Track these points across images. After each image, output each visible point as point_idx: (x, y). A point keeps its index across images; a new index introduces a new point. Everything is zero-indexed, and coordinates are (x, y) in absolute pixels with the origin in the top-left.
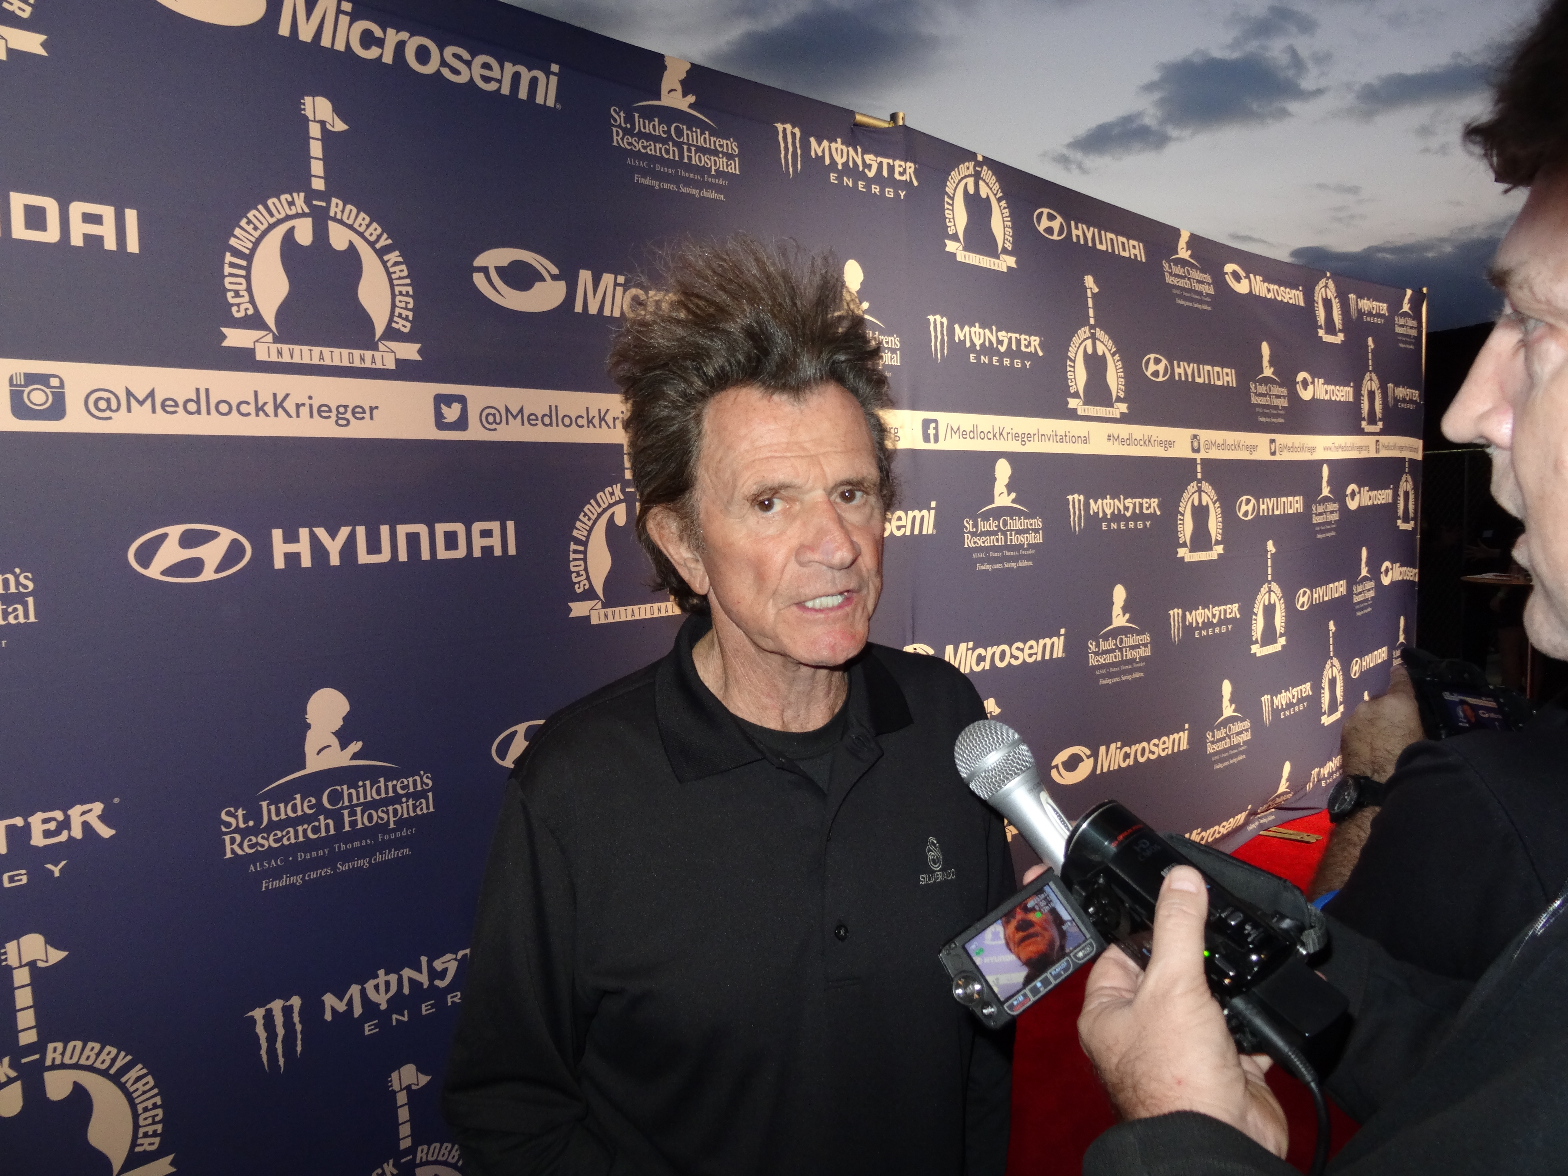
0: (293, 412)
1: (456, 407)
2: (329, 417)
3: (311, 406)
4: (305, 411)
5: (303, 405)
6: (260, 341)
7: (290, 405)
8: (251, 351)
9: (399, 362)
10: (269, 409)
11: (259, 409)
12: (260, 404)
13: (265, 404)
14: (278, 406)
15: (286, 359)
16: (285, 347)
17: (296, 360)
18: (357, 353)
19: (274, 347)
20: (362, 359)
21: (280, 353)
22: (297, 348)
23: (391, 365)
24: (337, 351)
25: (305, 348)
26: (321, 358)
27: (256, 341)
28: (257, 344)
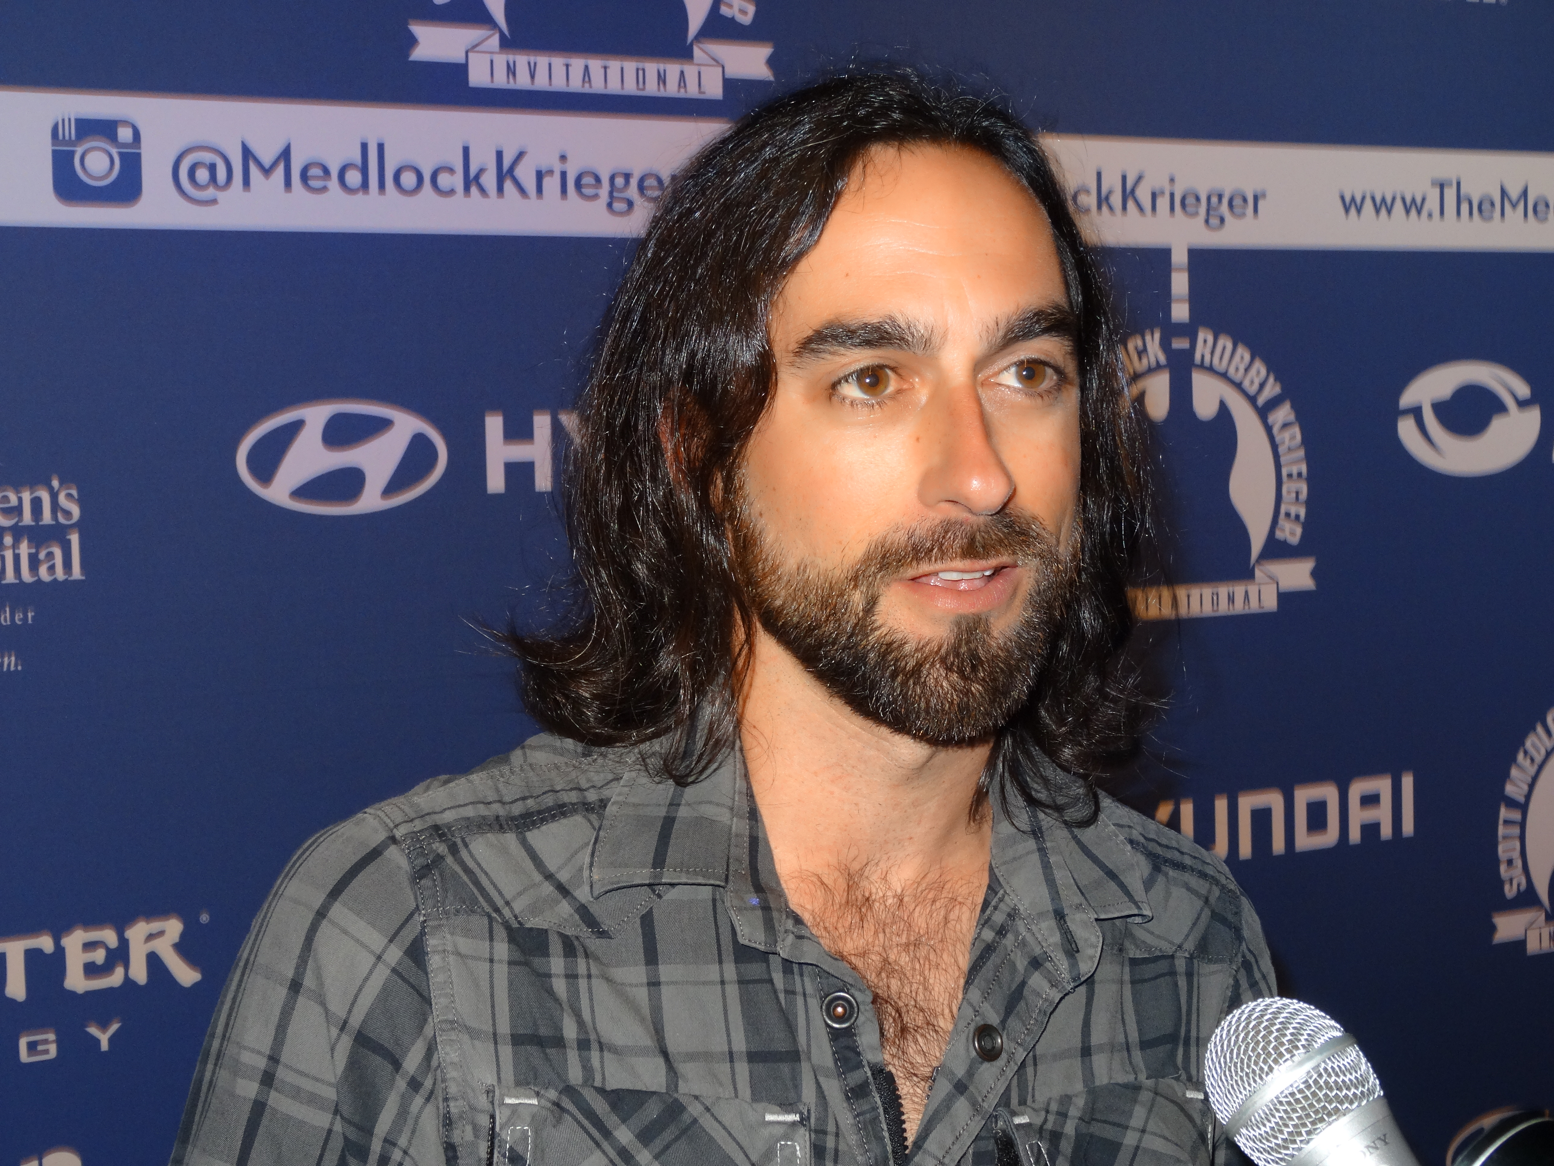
0: (531, 186)
2: (596, 197)
3: (564, 175)
4: (552, 184)
5: (551, 172)
6: (477, 49)
7: (526, 173)
8: (460, 70)
9: (729, 84)
10: (489, 180)
11: (471, 181)
12: (473, 171)
13: (481, 171)
14: (505, 175)
15: (523, 81)
16: (522, 60)
17: (541, 83)
18: (652, 68)
19: (501, 60)
20: (662, 79)
21: (511, 70)
22: (542, 61)
23: (714, 90)
24: (615, 65)
25: (558, 62)
26: (587, 81)
27: (470, 50)
28: (471, 54)
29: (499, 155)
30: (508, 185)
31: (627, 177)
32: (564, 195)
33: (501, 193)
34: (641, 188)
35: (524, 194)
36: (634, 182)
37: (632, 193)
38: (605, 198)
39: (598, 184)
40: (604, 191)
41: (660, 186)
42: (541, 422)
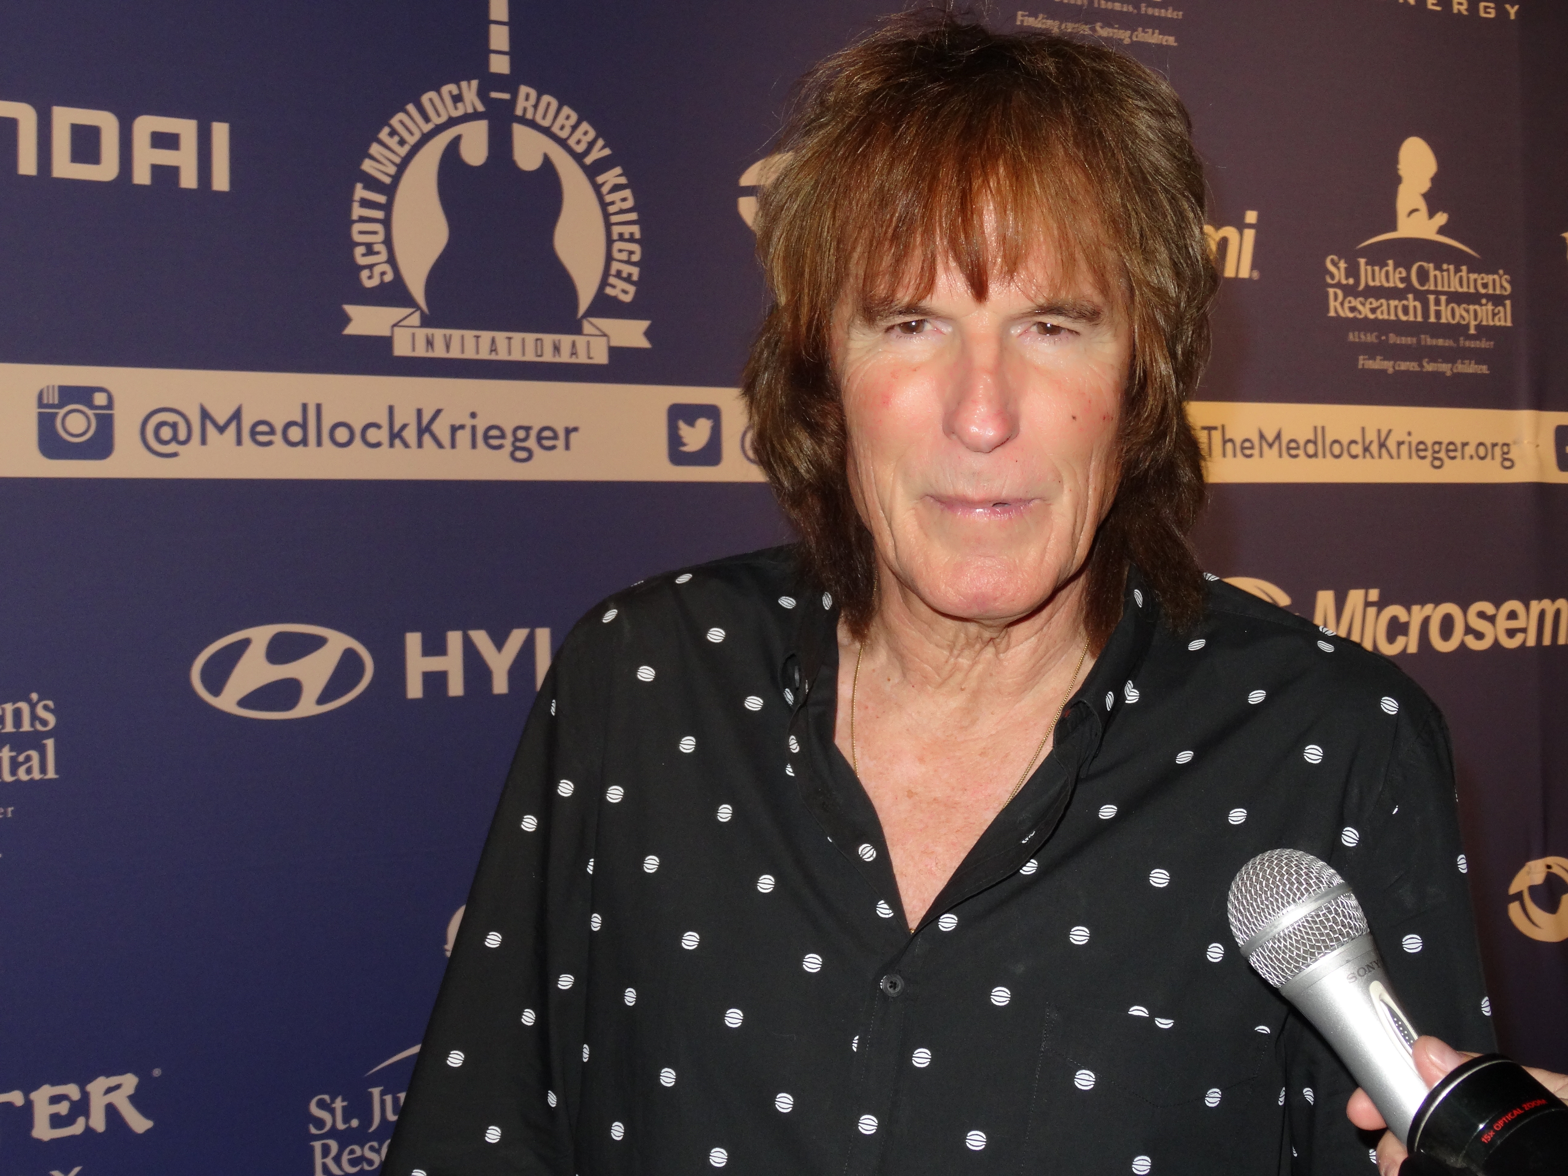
0: (445, 439)
1: (704, 425)
2: (501, 446)
3: (474, 428)
4: (463, 437)
5: (462, 427)
6: (401, 324)
7: (441, 428)
8: (386, 342)
9: (614, 352)
10: (410, 434)
11: (395, 436)
12: (397, 428)
13: (404, 427)
14: (424, 430)
15: (439, 352)
16: (438, 334)
17: (455, 353)
18: (548, 339)
19: (422, 333)
20: (557, 349)
21: (430, 343)
22: (456, 334)
23: (601, 357)
24: (517, 337)
25: (469, 334)
26: (493, 350)
27: (395, 325)
28: (396, 329)
29: (419, 412)
30: (427, 438)
31: (528, 429)
32: (474, 445)
33: (420, 445)
34: (540, 439)
35: (440, 445)
36: (533, 434)
37: (532, 443)
38: (508, 448)
39: (503, 436)
40: (508, 442)
41: (555, 437)
42: (454, 639)
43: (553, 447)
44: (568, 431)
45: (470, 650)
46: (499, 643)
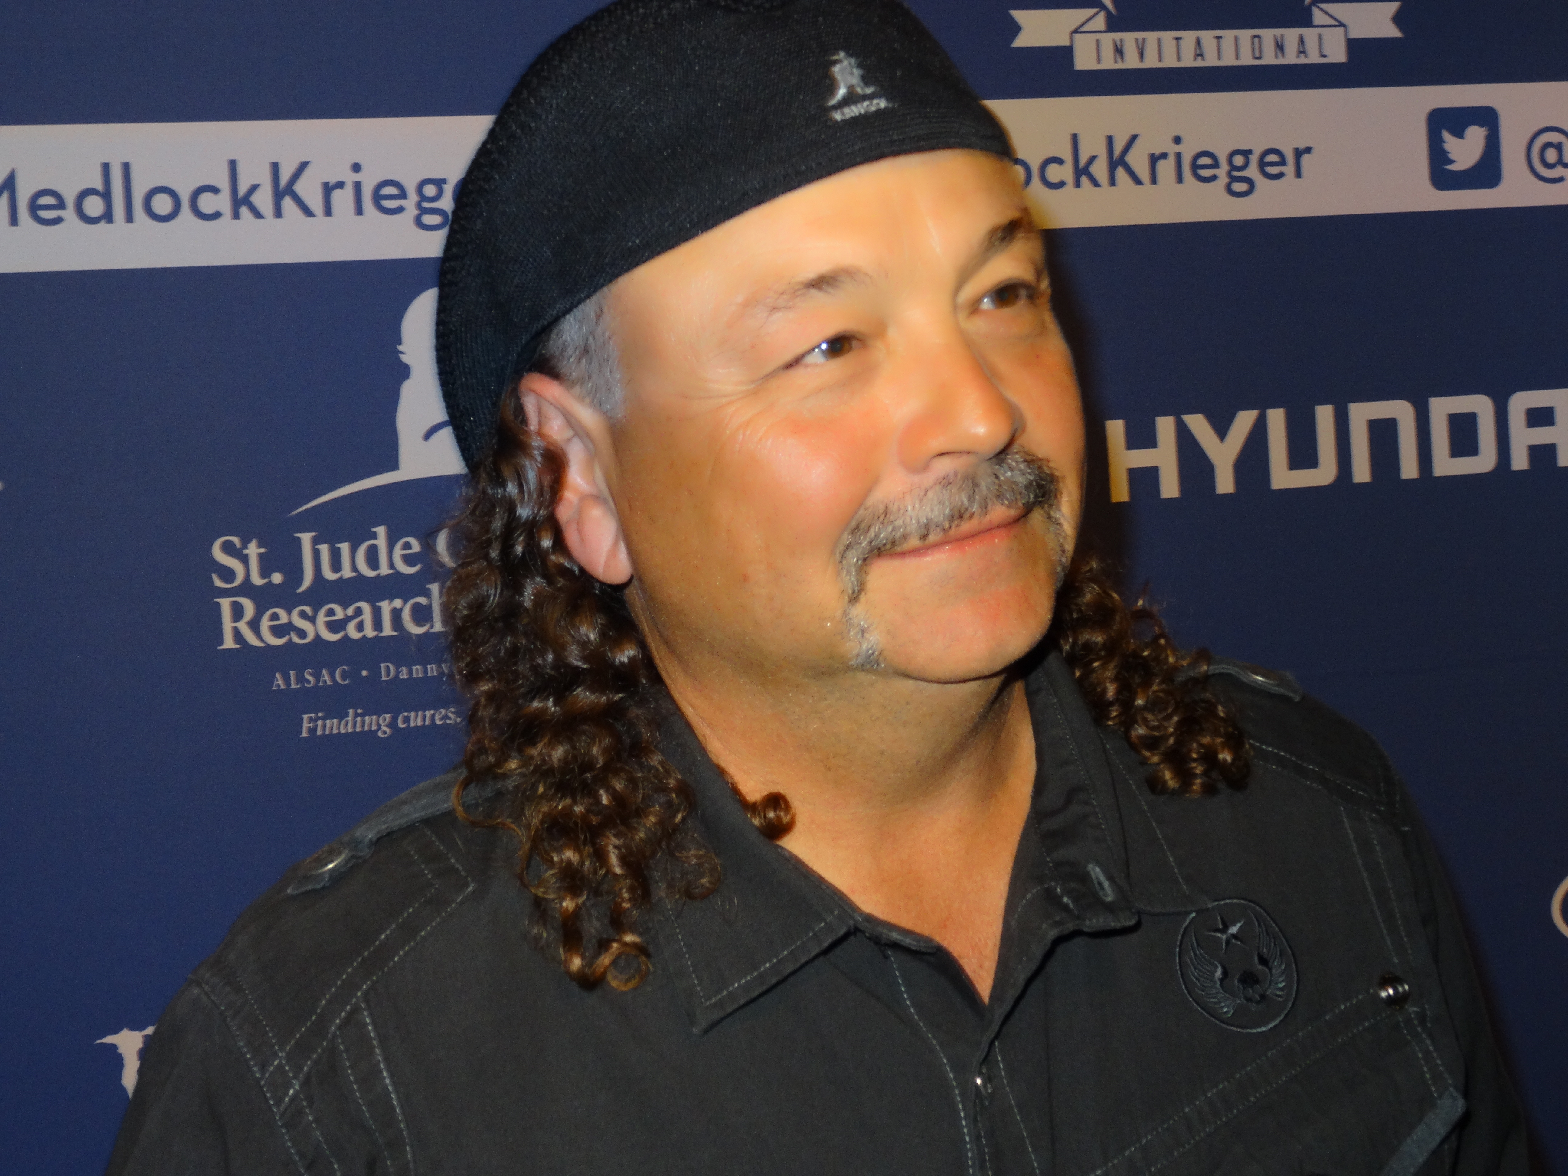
0: (1143, 172)
1: (1476, 135)
2: (1214, 178)
3: (1179, 157)
4: (1166, 168)
6: (1083, 29)
7: (1138, 160)
8: (1066, 53)
9: (1354, 45)
10: (1100, 169)
11: (1082, 172)
12: (1083, 162)
13: (1093, 159)
14: (1116, 162)
15: (1131, 62)
16: (1129, 38)
17: (1151, 62)
18: (1268, 35)
19: (1108, 40)
20: (1280, 47)
21: (1119, 51)
22: (1151, 37)
23: (1338, 54)
24: (1228, 35)
25: (1167, 36)
26: (1199, 55)
27: (1076, 31)
28: (1077, 36)
29: (1110, 140)
30: (1120, 172)
31: (1246, 153)
32: (1180, 179)
33: (1113, 182)
34: (1262, 165)
35: (1138, 182)
36: (1254, 159)
37: (1252, 172)
38: (1223, 180)
39: (1216, 165)
40: (1222, 172)
41: (1283, 162)
42: (1165, 426)
43: (1280, 175)
44: (1299, 153)
45: (1185, 438)
46: (1222, 430)
